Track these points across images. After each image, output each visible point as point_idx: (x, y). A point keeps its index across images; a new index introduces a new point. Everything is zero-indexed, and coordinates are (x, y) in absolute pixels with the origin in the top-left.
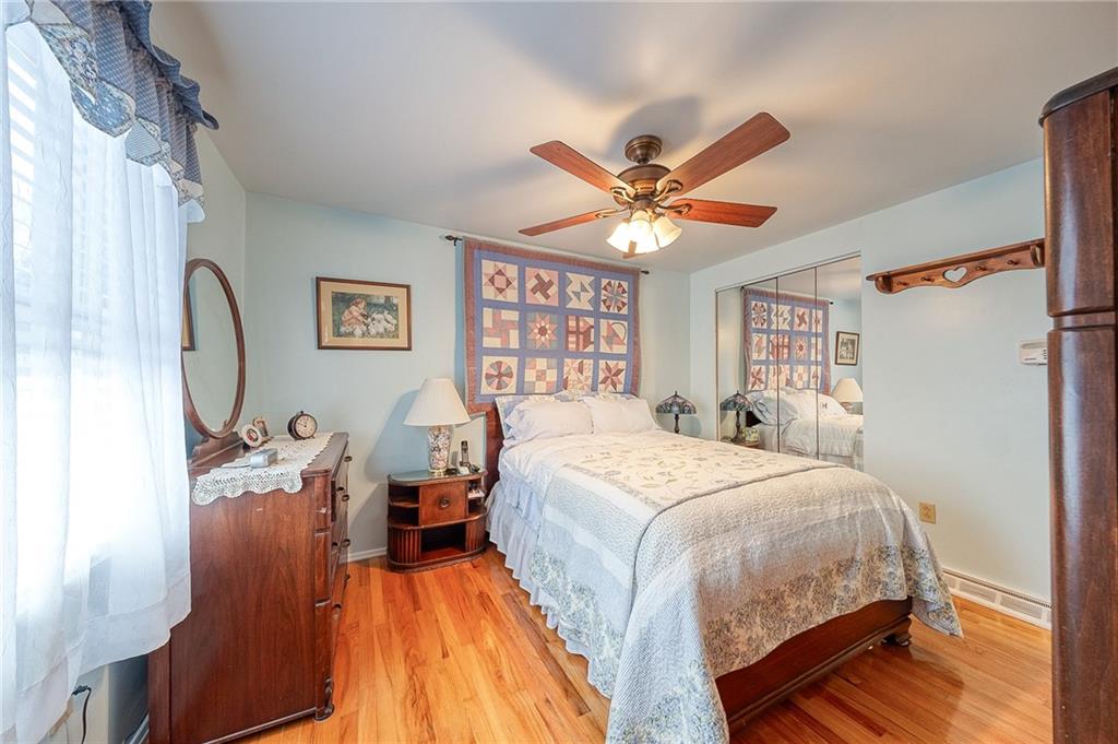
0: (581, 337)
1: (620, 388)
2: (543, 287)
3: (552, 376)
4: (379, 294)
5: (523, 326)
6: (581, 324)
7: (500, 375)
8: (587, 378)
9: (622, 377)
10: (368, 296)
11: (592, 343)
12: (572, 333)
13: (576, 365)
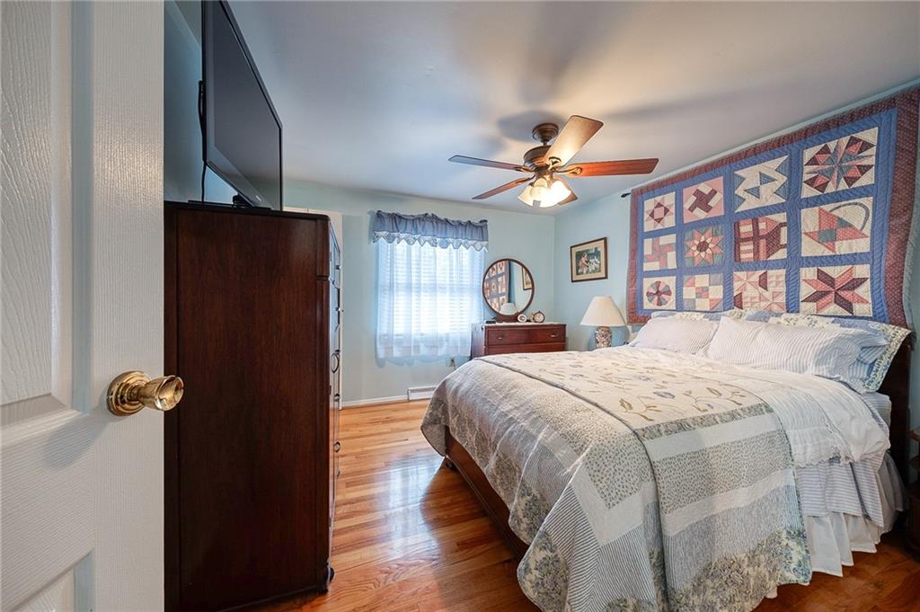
0: (763, 243)
1: (862, 309)
2: (703, 201)
3: (717, 292)
4: (591, 247)
5: (680, 247)
6: (762, 226)
7: (658, 293)
8: (775, 295)
9: (864, 291)
10: (588, 250)
11: (784, 246)
12: (747, 240)
13: (756, 276)
